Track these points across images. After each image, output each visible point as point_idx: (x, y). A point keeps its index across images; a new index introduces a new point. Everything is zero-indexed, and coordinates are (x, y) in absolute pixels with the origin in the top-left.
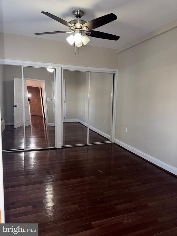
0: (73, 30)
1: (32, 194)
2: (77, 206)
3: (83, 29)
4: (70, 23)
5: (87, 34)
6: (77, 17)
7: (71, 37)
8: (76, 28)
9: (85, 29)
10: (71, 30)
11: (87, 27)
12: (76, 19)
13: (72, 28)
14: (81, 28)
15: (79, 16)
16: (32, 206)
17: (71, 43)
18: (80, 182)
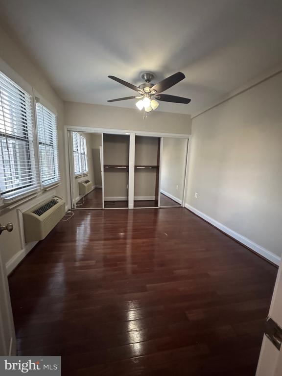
0: (142, 95)
1: (98, 249)
2: (137, 266)
3: (151, 93)
4: (139, 87)
5: (157, 99)
6: (146, 81)
7: (140, 101)
8: (145, 93)
9: (153, 92)
10: (140, 95)
11: (155, 90)
12: (145, 83)
13: (141, 93)
14: (150, 92)
15: (148, 80)
16: (95, 261)
17: (140, 108)
18: (143, 243)
